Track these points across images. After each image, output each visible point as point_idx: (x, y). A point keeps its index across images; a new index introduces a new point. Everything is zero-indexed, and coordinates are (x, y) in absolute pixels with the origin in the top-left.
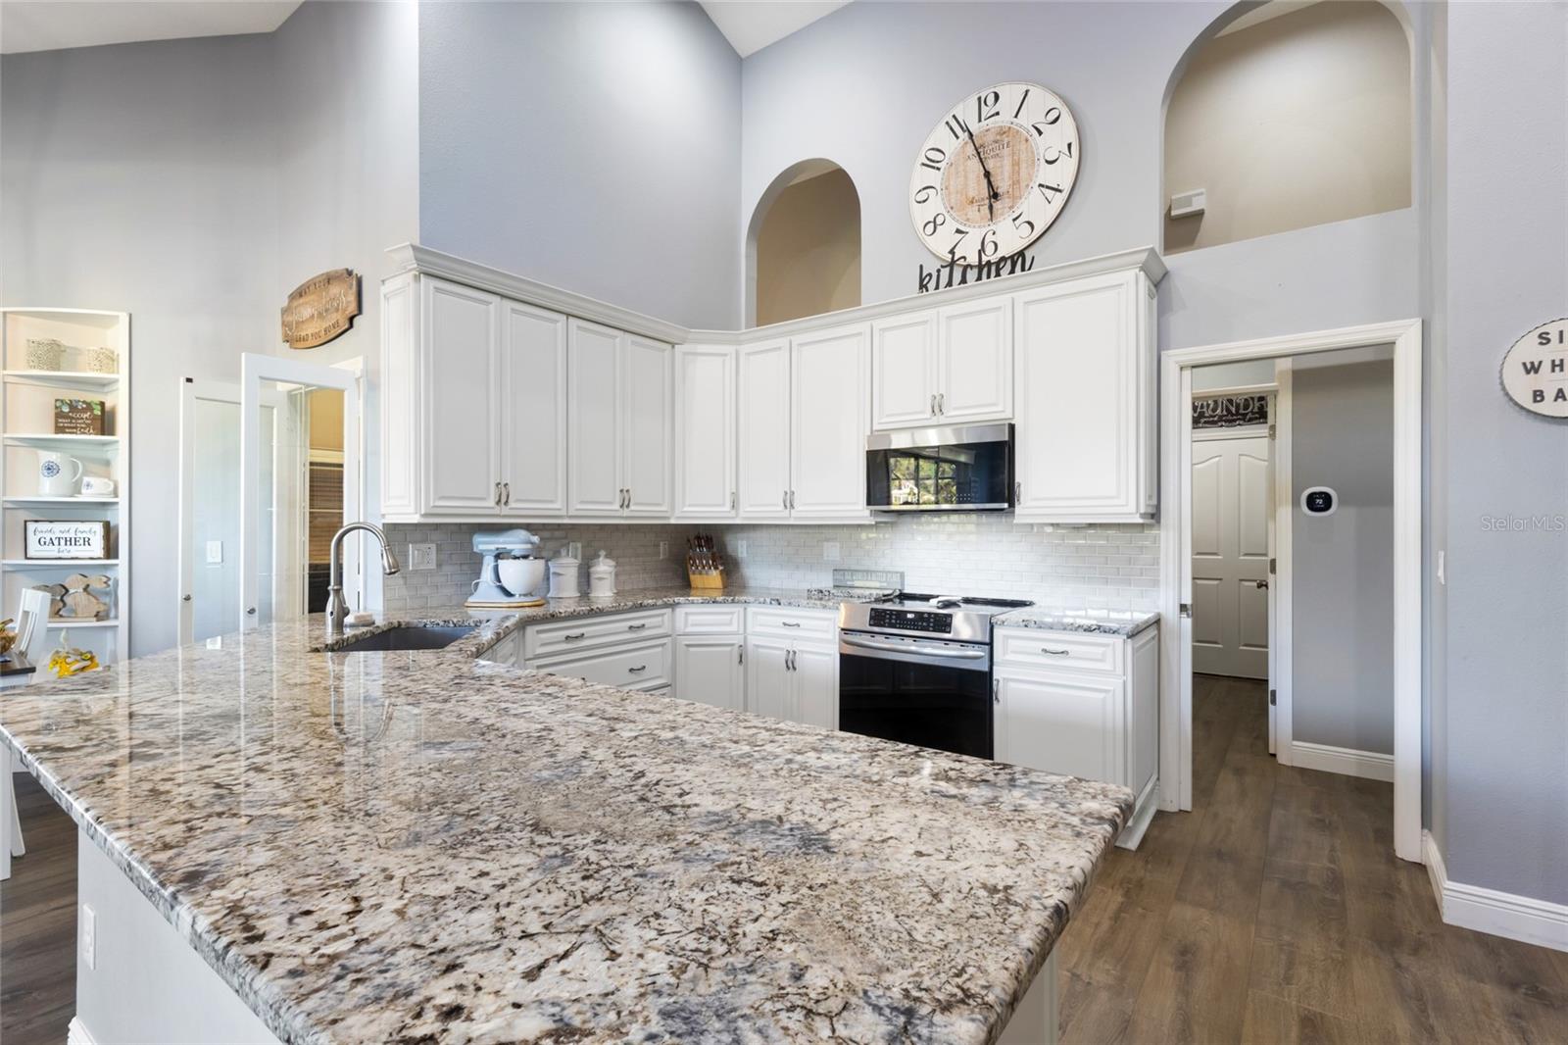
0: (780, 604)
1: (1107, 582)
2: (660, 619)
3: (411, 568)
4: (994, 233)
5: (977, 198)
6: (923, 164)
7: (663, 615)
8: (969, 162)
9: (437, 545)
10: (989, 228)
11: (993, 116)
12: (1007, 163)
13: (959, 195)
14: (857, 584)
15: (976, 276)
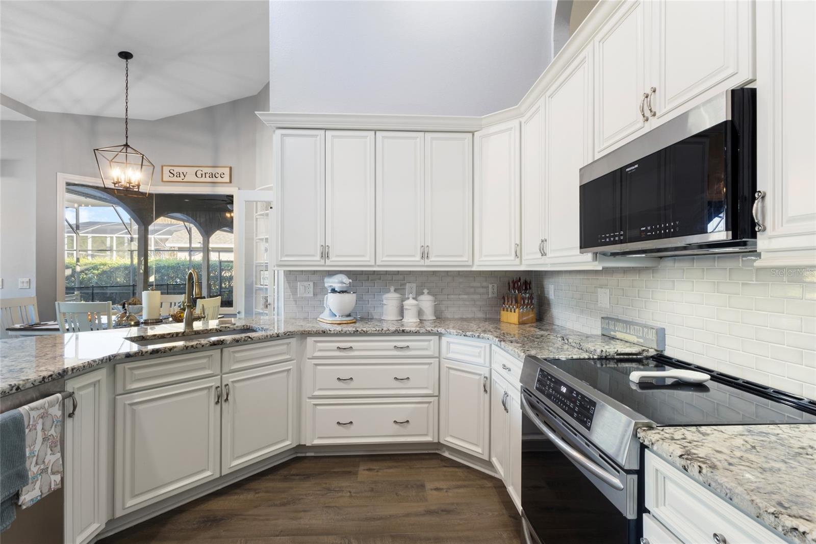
2: (426, 343)
3: (298, 296)
7: (429, 341)
9: (314, 283)
14: (619, 335)
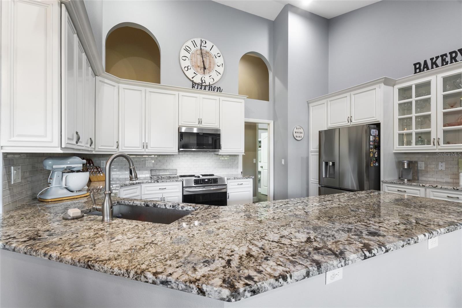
0: (158, 182)
1: (228, 168)
4: (204, 78)
5: (200, 66)
6: (184, 49)
8: (198, 56)
10: (203, 76)
11: (204, 47)
12: (208, 61)
13: (195, 63)
15: (208, 89)
